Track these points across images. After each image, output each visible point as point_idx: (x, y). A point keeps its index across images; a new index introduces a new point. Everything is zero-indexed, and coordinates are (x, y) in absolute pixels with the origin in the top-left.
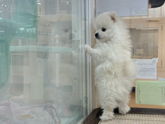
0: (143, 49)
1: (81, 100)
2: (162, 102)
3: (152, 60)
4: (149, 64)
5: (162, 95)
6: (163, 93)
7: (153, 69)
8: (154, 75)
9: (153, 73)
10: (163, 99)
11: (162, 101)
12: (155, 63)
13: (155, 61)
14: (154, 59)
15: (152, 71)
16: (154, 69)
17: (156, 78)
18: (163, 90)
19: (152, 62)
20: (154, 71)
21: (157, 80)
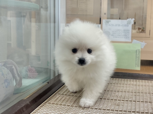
0: (118, 9)
1: (49, 61)
2: (136, 67)
3: (127, 21)
4: (124, 25)
5: (136, 59)
6: (137, 56)
7: (127, 30)
8: (129, 38)
9: (128, 35)
10: (137, 63)
11: (136, 65)
12: (130, 24)
13: (131, 23)
14: (129, 20)
15: (127, 33)
16: (129, 30)
17: (130, 41)
18: (138, 53)
19: (127, 23)
20: (129, 32)
21: (131, 43)
